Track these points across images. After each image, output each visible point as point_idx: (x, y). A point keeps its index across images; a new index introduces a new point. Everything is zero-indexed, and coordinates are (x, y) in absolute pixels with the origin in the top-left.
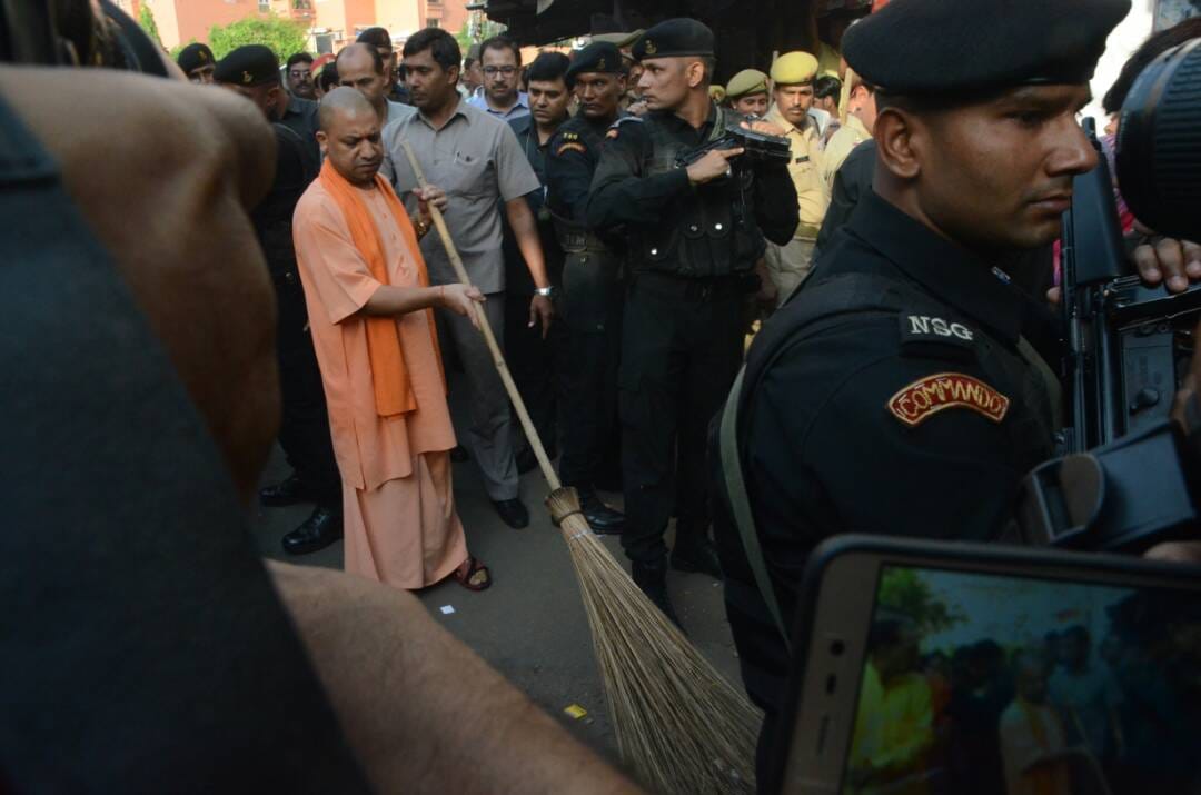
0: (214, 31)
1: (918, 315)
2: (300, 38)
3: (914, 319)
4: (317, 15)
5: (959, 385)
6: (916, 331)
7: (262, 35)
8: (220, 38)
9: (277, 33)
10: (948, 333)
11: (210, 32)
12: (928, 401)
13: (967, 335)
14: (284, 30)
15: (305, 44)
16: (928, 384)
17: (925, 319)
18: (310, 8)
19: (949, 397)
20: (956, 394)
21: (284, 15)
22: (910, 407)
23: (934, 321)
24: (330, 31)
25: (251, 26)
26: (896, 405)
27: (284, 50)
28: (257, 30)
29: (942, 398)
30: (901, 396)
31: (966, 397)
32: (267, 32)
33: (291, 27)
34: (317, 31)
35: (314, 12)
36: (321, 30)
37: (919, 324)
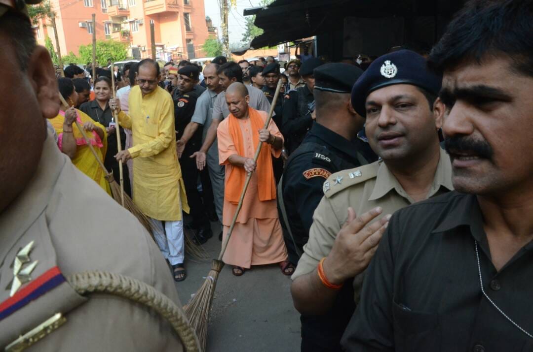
0: (81, 47)
1: (319, 153)
2: (124, 50)
3: (317, 154)
4: (133, 39)
5: (323, 172)
6: (316, 156)
7: (105, 49)
8: (84, 51)
9: (112, 48)
10: (324, 159)
11: (79, 48)
12: (313, 174)
13: (329, 161)
14: (116, 46)
15: (127, 52)
16: (314, 170)
17: (320, 155)
18: (130, 36)
19: (319, 173)
20: (321, 173)
21: (117, 40)
22: (308, 174)
23: (322, 155)
24: (140, 46)
25: (99, 45)
26: (305, 173)
27: (116, 56)
28: (102, 46)
29: (317, 173)
30: (307, 171)
31: (324, 174)
32: (107, 47)
33: (119, 44)
34: (132, 46)
35: (132, 38)
36: (135, 46)
37: (318, 155)
